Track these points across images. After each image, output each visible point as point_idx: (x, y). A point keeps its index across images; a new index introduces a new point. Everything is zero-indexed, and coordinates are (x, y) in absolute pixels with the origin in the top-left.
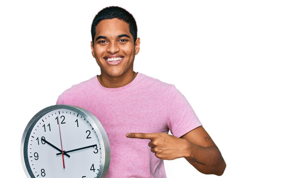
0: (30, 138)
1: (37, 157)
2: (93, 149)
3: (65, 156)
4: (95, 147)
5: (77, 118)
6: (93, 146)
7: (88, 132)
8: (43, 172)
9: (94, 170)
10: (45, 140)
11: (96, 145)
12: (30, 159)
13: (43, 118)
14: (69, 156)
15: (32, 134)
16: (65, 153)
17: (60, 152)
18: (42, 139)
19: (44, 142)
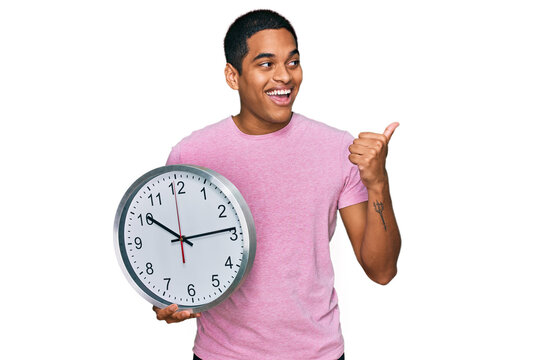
0: (129, 215)
1: (139, 244)
2: (230, 234)
3: (185, 244)
4: (233, 231)
5: (204, 186)
6: (230, 230)
7: (222, 208)
8: (149, 267)
9: (231, 265)
10: (151, 219)
11: (234, 229)
12: (127, 247)
13: (149, 184)
14: (191, 245)
15: (131, 209)
16: (184, 240)
17: (176, 238)
18: (148, 218)
19: (150, 222)
